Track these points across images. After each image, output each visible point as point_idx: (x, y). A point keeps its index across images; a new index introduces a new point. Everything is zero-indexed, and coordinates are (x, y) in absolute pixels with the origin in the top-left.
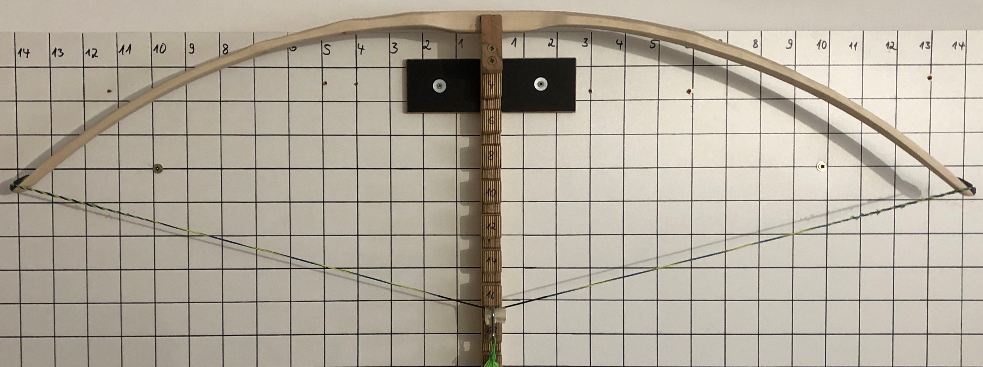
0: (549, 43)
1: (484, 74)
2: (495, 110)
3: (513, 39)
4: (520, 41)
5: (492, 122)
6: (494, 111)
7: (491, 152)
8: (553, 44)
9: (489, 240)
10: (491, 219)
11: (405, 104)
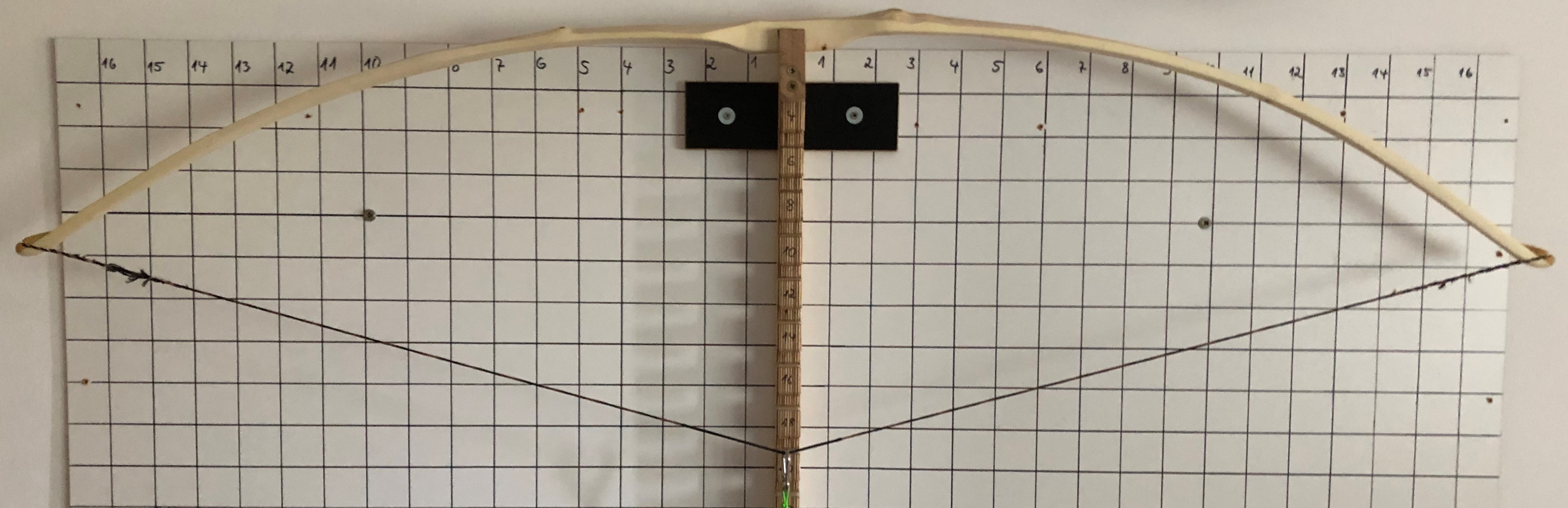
0: (866, 64)
1: (783, 103)
2: (796, 147)
3: (820, 57)
4: (828, 60)
5: (791, 163)
6: (794, 149)
7: (791, 201)
8: (871, 65)
9: (786, 311)
10: (789, 285)
11: (683, 138)
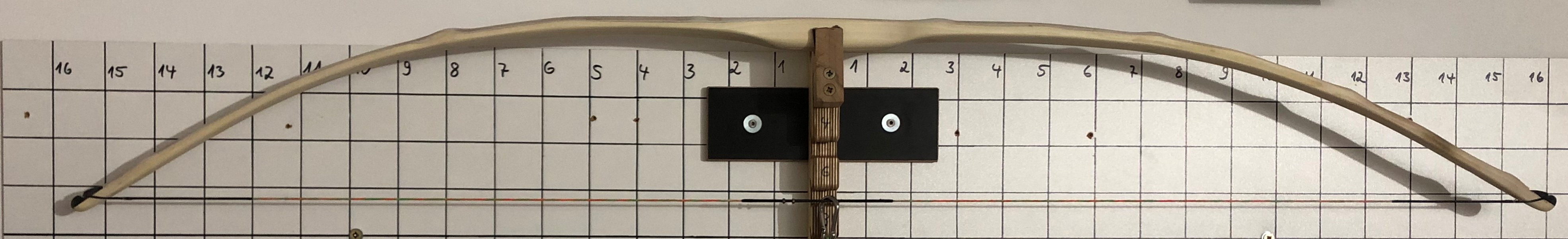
0: (902, 68)
1: (816, 108)
2: (830, 156)
3: (852, 60)
4: (862, 65)
5: (826, 174)
6: (828, 159)
8: (906, 70)
11: (706, 149)
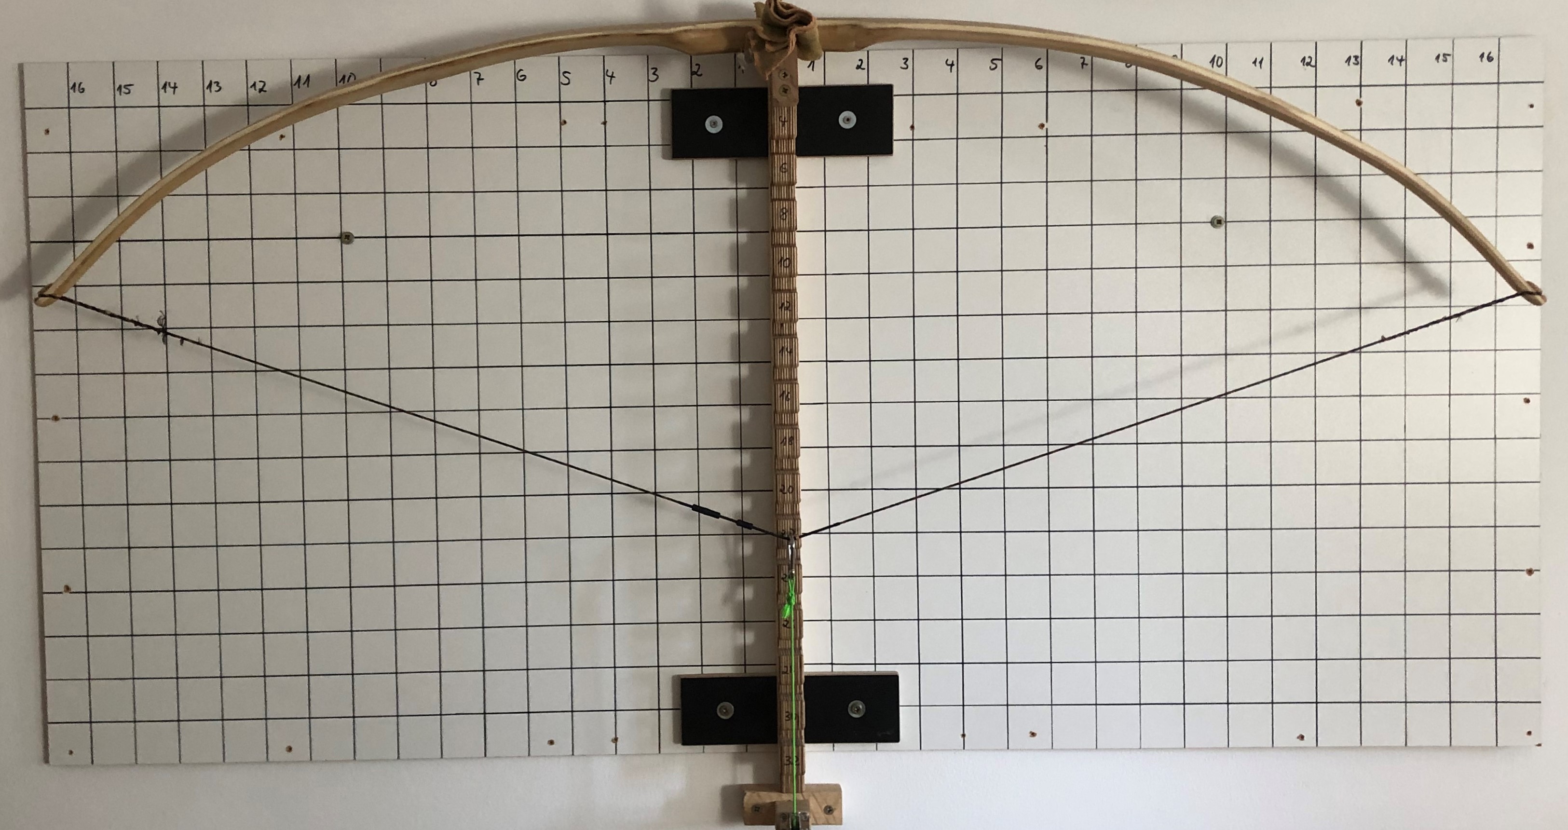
1: (773, 108)
2: (789, 154)
3: (810, 60)
4: (819, 63)
5: (784, 170)
6: (786, 156)
7: (784, 210)
8: (862, 67)
9: (782, 325)
10: (786, 297)
11: (669, 148)
